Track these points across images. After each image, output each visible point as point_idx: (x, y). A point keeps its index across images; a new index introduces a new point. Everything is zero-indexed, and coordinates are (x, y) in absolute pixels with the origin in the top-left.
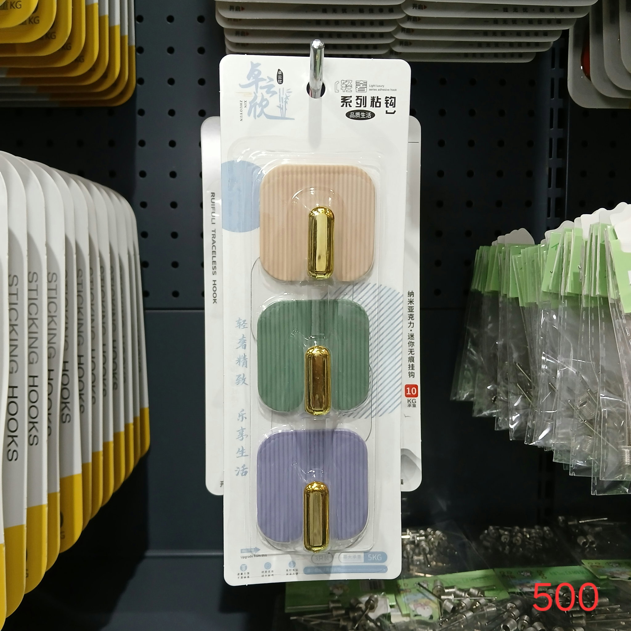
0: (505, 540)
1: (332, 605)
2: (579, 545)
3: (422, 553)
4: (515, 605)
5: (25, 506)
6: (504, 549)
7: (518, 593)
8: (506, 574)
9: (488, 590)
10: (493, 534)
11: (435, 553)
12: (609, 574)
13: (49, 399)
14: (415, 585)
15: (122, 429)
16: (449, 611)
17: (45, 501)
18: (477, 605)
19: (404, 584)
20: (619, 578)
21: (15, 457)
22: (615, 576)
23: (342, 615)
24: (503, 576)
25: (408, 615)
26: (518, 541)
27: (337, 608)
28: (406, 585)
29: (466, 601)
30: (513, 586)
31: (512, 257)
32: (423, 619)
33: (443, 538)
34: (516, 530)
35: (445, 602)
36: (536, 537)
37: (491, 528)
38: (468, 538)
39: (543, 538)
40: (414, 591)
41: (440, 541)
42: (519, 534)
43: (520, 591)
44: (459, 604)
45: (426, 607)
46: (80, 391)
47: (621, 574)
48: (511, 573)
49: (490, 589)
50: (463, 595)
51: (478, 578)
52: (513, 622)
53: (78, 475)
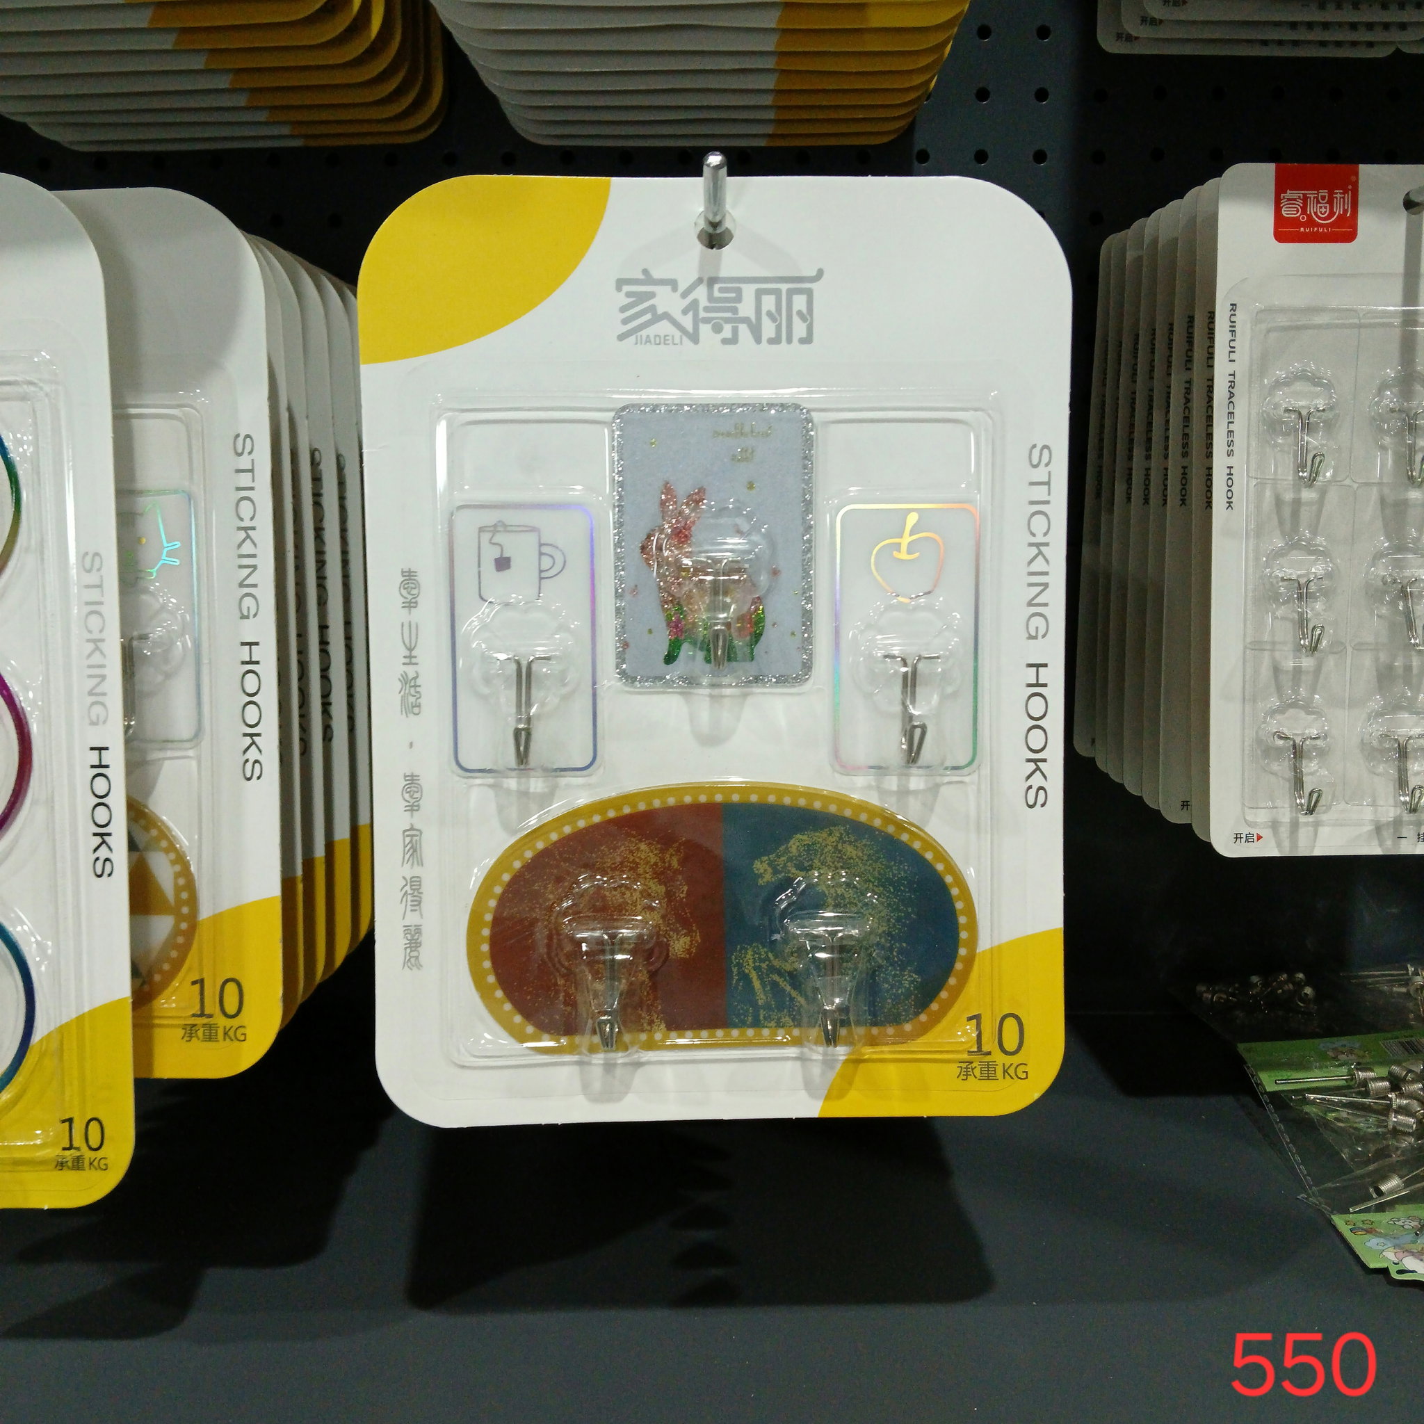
27: (1374, 1080)
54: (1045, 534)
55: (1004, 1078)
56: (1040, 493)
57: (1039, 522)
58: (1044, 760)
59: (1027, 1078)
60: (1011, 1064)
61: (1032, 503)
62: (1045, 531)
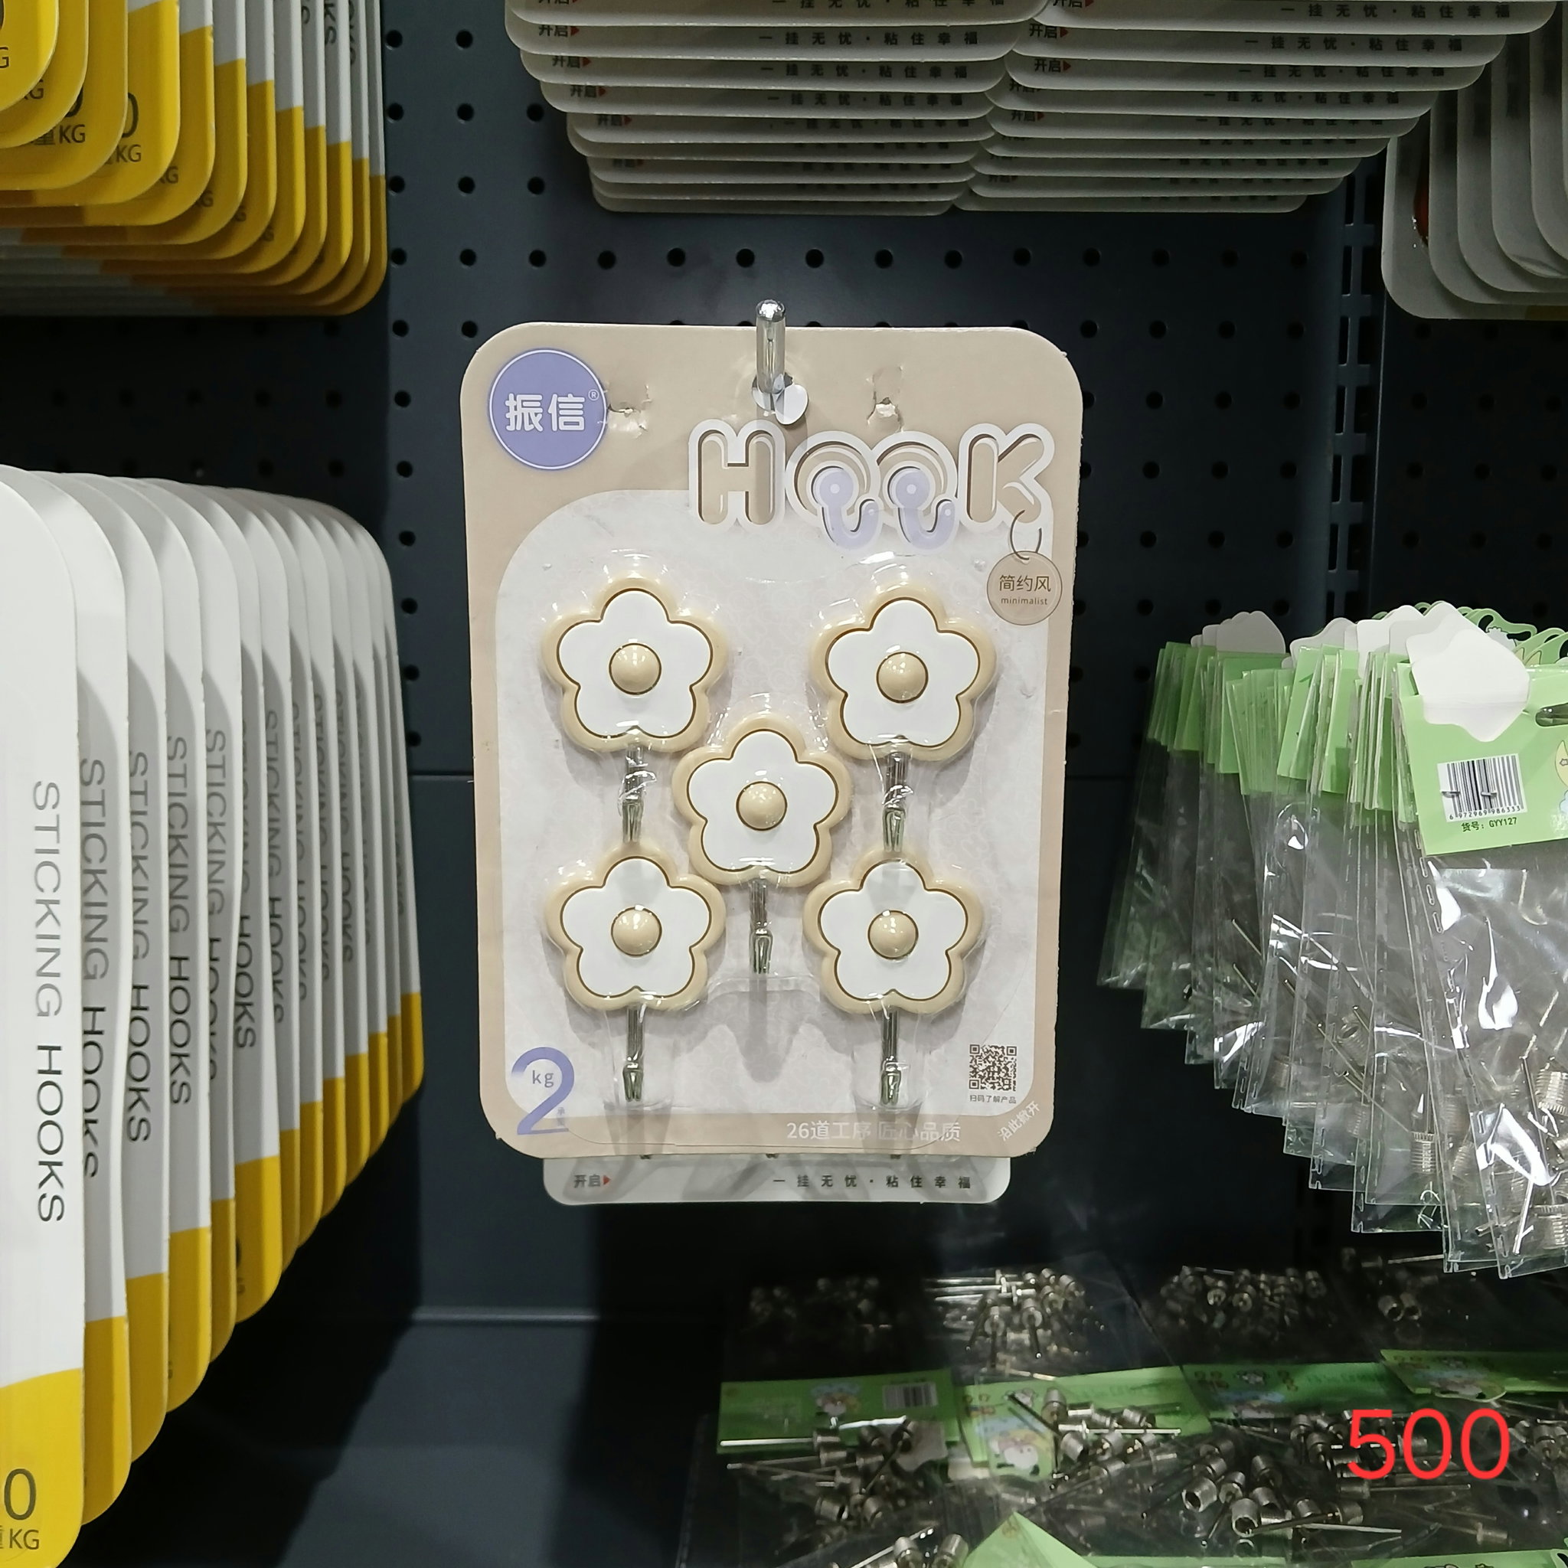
0: (1217, 1299)
1: (820, 1439)
2: (1381, 1314)
3: (1027, 1326)
4: (1217, 1450)
5: (166, 1235)
6: (1211, 1320)
7: (1229, 1422)
8: (1208, 1378)
9: (1167, 1413)
10: (1191, 1284)
11: (1056, 1326)
12: (1438, 1385)
13: (212, 1002)
14: (1006, 1398)
15: (364, 1048)
16: (1074, 1457)
17: (205, 1220)
18: (1136, 1447)
19: (980, 1397)
20: (1456, 1393)
21: (143, 1134)
22: (1450, 1388)
23: (839, 1462)
24: (1202, 1382)
25: (984, 1465)
26: (1245, 1302)
27: (830, 1447)
28: (984, 1398)
29: (1114, 1437)
30: (1221, 1406)
31: (1226, 684)
32: (1017, 1474)
33: (1077, 1293)
34: (1242, 1278)
35: (1066, 1438)
36: (1285, 1295)
37: (1186, 1270)
38: (1132, 1294)
39: (1303, 1298)
40: (1001, 1411)
41: (1070, 1299)
42: (1250, 1288)
43: (1232, 1417)
44: (1098, 1444)
45: (1025, 1449)
46: (274, 974)
47: (1463, 1385)
48: (1220, 1375)
49: (1169, 1410)
50: (1108, 1422)
51: (1145, 1386)
52: (1208, 1485)
53: (273, 1158)
54: (55, 890)
55: (11, 1546)
56: (47, 840)
57: (47, 876)
58: (59, 1164)
59: (37, 1548)
60: (20, 1531)
61: (39, 851)
62: (55, 886)
